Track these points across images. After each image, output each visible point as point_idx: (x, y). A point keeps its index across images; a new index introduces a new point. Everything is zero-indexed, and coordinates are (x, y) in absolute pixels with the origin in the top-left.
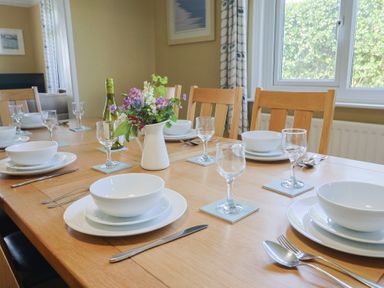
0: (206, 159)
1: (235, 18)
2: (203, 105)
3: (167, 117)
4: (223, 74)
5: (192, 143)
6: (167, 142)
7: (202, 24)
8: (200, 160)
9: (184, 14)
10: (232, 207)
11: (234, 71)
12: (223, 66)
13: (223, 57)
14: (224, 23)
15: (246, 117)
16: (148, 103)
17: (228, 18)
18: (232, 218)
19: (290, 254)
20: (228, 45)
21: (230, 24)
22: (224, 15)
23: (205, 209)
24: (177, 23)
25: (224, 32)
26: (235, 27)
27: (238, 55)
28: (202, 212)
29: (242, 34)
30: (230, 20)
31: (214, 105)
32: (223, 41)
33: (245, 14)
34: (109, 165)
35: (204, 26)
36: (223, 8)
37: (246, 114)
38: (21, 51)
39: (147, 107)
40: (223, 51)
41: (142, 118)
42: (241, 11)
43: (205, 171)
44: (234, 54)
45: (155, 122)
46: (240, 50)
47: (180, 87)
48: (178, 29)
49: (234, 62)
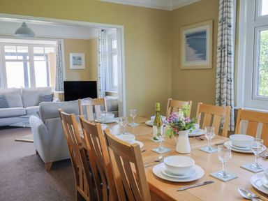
0: (210, 149)
1: (226, 57)
2: (206, 114)
3: (190, 127)
4: (218, 91)
5: (201, 138)
6: (189, 137)
7: (204, 58)
8: (207, 149)
9: (192, 51)
10: (225, 175)
11: (225, 90)
12: (218, 86)
13: (218, 81)
14: (218, 60)
15: (233, 119)
16: (181, 120)
17: (221, 57)
18: (225, 180)
19: (249, 194)
20: (221, 74)
21: (223, 61)
22: (219, 55)
23: (212, 174)
24: (187, 56)
25: (218, 65)
26: (226, 63)
27: (228, 80)
28: (210, 176)
29: (230, 67)
30: (223, 58)
31: (213, 116)
32: (218, 70)
33: (232, 56)
34: (160, 149)
35: (205, 59)
36: (218, 51)
37: (233, 117)
38: (83, 67)
39: (180, 122)
40: (217, 77)
41: (178, 127)
42: (230, 54)
43: (209, 156)
44: (225, 79)
45: (184, 129)
46: (229, 77)
47: (191, 102)
48: (187, 60)
49: (225, 85)
